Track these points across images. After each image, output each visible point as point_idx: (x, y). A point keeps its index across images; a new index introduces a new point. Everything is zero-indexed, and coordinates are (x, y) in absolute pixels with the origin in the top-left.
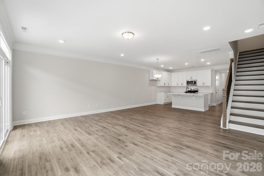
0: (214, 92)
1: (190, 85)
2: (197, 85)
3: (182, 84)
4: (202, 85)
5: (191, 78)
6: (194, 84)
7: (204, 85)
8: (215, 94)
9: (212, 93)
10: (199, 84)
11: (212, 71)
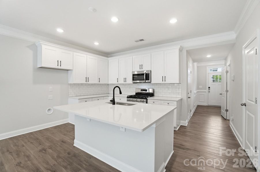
0: (185, 98)
1: (138, 81)
2: (152, 82)
3: (125, 80)
4: (161, 82)
5: (141, 66)
6: (146, 79)
7: (166, 82)
8: (187, 100)
9: (181, 99)
10: (155, 78)
11: (181, 50)
